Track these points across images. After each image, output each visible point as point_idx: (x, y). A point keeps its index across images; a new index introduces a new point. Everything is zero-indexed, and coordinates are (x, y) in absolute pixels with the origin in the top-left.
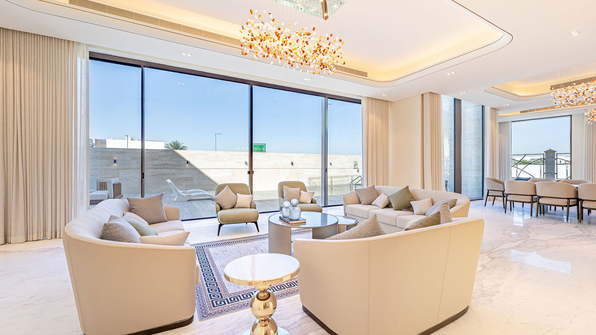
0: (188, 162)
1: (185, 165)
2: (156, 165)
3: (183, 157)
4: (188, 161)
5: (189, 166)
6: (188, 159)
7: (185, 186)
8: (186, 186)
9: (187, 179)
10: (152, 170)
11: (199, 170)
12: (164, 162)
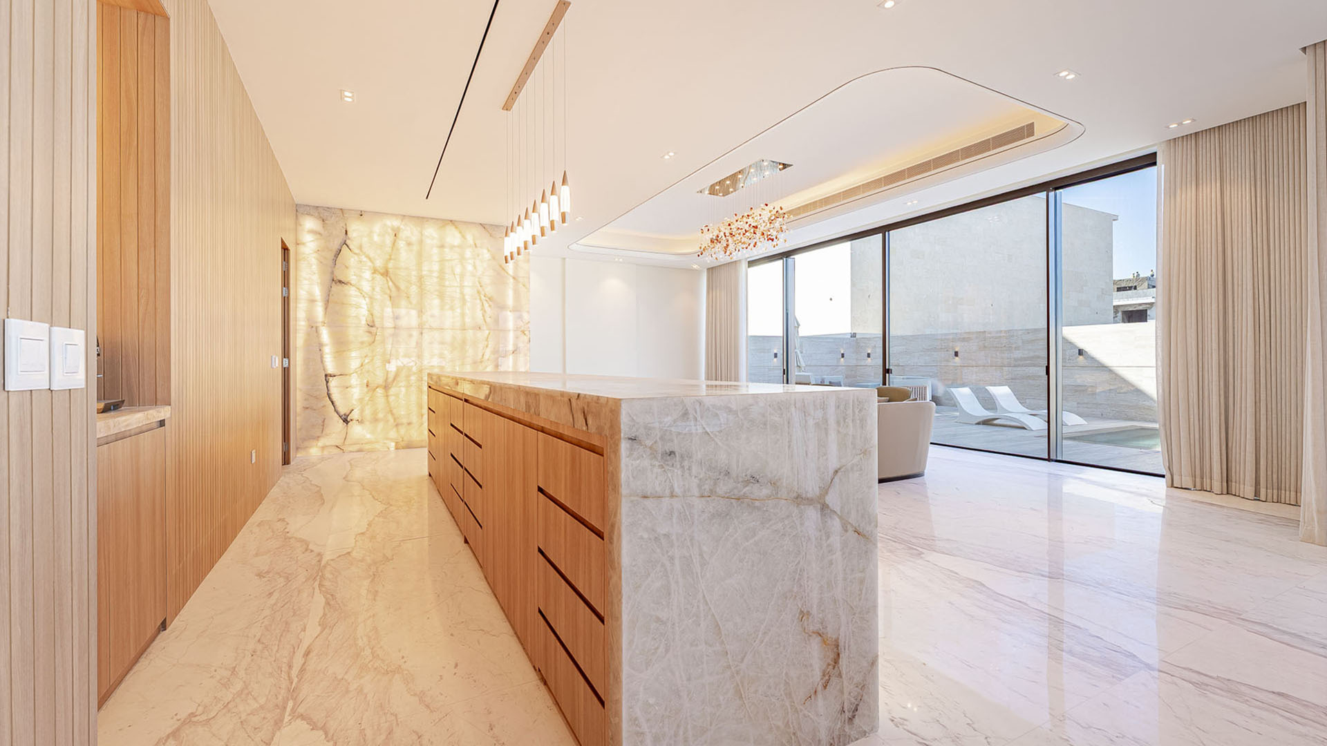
0: (1081, 352)
1: (1076, 359)
2: (1016, 360)
3: (1072, 341)
4: (1080, 350)
5: (1085, 361)
6: (1082, 346)
7: (1075, 404)
8: (1078, 403)
9: (1080, 388)
10: (1010, 368)
11: (1110, 370)
12: (1032, 354)
